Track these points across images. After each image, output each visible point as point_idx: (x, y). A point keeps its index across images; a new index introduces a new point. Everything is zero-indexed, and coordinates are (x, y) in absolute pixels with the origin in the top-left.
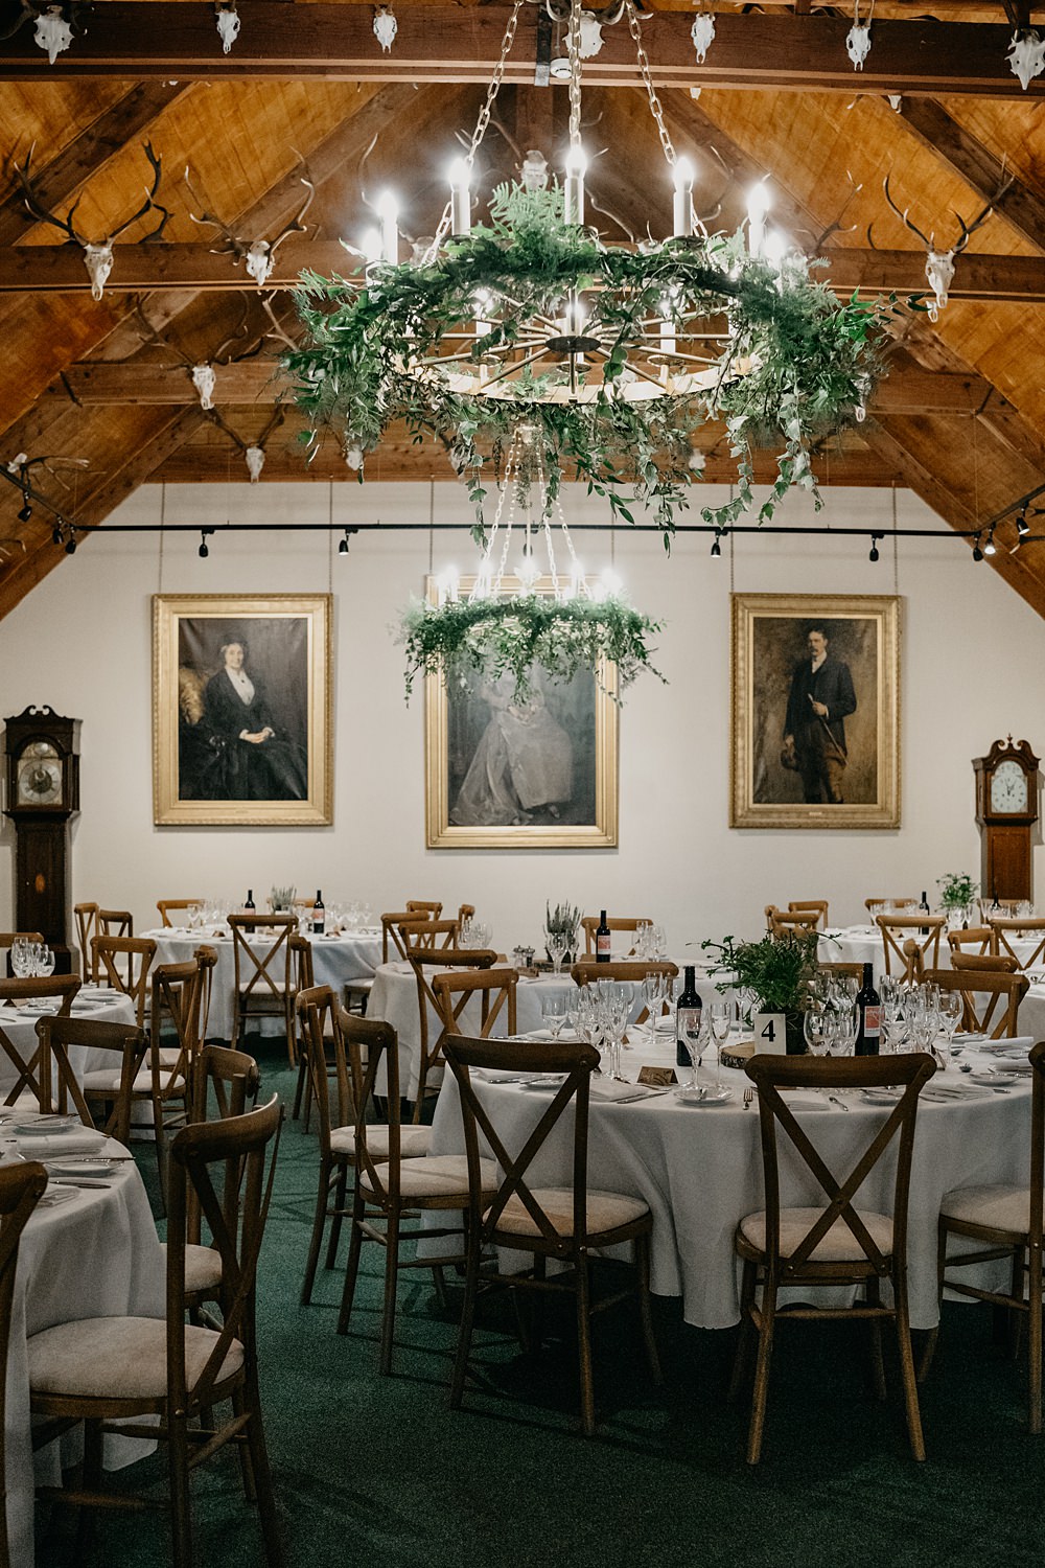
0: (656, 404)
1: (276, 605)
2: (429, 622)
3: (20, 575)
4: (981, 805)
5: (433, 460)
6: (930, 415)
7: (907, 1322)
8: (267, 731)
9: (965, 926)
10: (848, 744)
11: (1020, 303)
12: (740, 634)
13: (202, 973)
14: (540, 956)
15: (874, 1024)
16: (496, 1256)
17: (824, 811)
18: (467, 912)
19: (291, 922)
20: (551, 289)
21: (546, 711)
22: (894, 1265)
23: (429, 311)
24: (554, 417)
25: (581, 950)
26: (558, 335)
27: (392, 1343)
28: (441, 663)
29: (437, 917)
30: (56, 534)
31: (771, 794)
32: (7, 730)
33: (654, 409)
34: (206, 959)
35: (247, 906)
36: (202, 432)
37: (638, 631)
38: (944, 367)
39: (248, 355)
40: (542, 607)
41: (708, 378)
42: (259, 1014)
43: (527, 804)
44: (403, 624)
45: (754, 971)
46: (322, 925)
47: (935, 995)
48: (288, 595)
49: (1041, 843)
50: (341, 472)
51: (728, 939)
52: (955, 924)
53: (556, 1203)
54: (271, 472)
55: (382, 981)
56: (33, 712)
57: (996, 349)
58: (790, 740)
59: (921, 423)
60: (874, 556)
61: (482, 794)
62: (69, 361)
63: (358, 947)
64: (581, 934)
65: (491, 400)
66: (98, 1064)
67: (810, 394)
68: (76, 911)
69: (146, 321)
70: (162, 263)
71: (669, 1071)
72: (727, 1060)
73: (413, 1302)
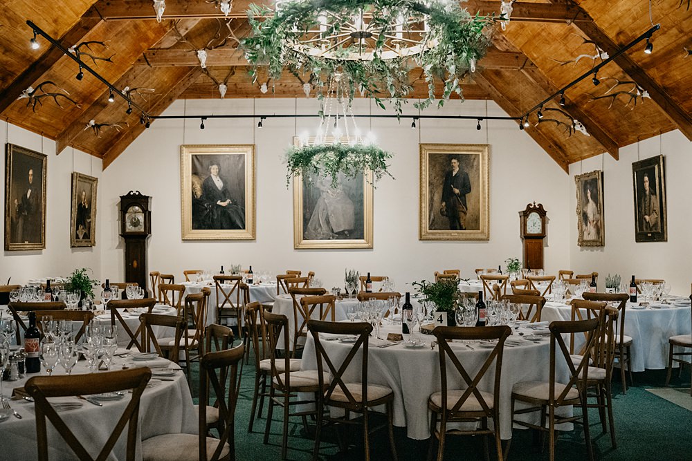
0: (394, 61)
1: (232, 149)
2: (297, 154)
3: (126, 137)
4: (523, 231)
5: (296, 89)
6: (502, 69)
7: (500, 437)
8: (228, 201)
9: (517, 279)
10: (468, 206)
11: (539, 23)
12: (423, 160)
13: (205, 298)
14: (343, 291)
15: (483, 316)
16: (329, 411)
17: (458, 233)
18: (312, 275)
19: (240, 279)
20: (354, 10)
21: (343, 193)
22: (494, 412)
23: (303, 20)
24: (352, 66)
25: (360, 290)
26: (355, 31)
27: (287, 447)
28: (301, 171)
29: (299, 277)
30: (142, 119)
31: (436, 226)
32: (121, 201)
33: (393, 62)
34: (206, 293)
35: (221, 272)
36: (200, 79)
37: (383, 157)
38: (507, 50)
39: (221, 46)
40: (343, 148)
41: (416, 49)
42: (226, 317)
43: (335, 231)
44: (286, 156)
45: (434, 295)
46: (252, 280)
47: (508, 305)
48: (237, 145)
49: (547, 246)
50: (258, 94)
51: (423, 281)
52: (513, 278)
53: (355, 389)
54: (229, 94)
55: (278, 302)
56: (132, 193)
57: (529, 42)
58: (444, 204)
59: (498, 73)
60: (479, 127)
61: (317, 226)
62: (146, 49)
63: (267, 289)
64: (359, 282)
65: (326, 59)
66: (162, 336)
67: (459, 55)
68: (151, 275)
69: (178, 32)
70: (186, 7)
71: (400, 335)
72: (424, 331)
73: (294, 431)
